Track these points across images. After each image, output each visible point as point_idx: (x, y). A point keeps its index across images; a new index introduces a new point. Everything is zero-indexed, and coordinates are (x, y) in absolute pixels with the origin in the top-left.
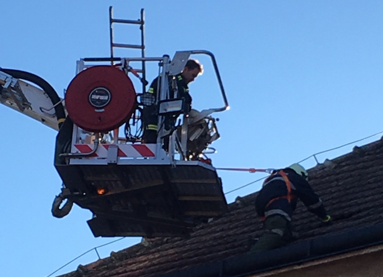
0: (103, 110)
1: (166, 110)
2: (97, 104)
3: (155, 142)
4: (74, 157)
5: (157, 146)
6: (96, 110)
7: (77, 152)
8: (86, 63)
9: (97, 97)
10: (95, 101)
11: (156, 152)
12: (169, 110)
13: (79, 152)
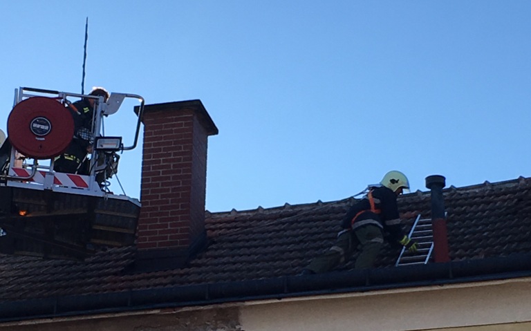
0: (43, 139)
1: (102, 146)
2: (37, 133)
3: (89, 175)
4: (12, 179)
5: (90, 179)
6: (37, 138)
7: (15, 175)
8: (25, 92)
9: (38, 126)
10: (36, 129)
11: (90, 184)
12: (105, 146)
13: (17, 175)
